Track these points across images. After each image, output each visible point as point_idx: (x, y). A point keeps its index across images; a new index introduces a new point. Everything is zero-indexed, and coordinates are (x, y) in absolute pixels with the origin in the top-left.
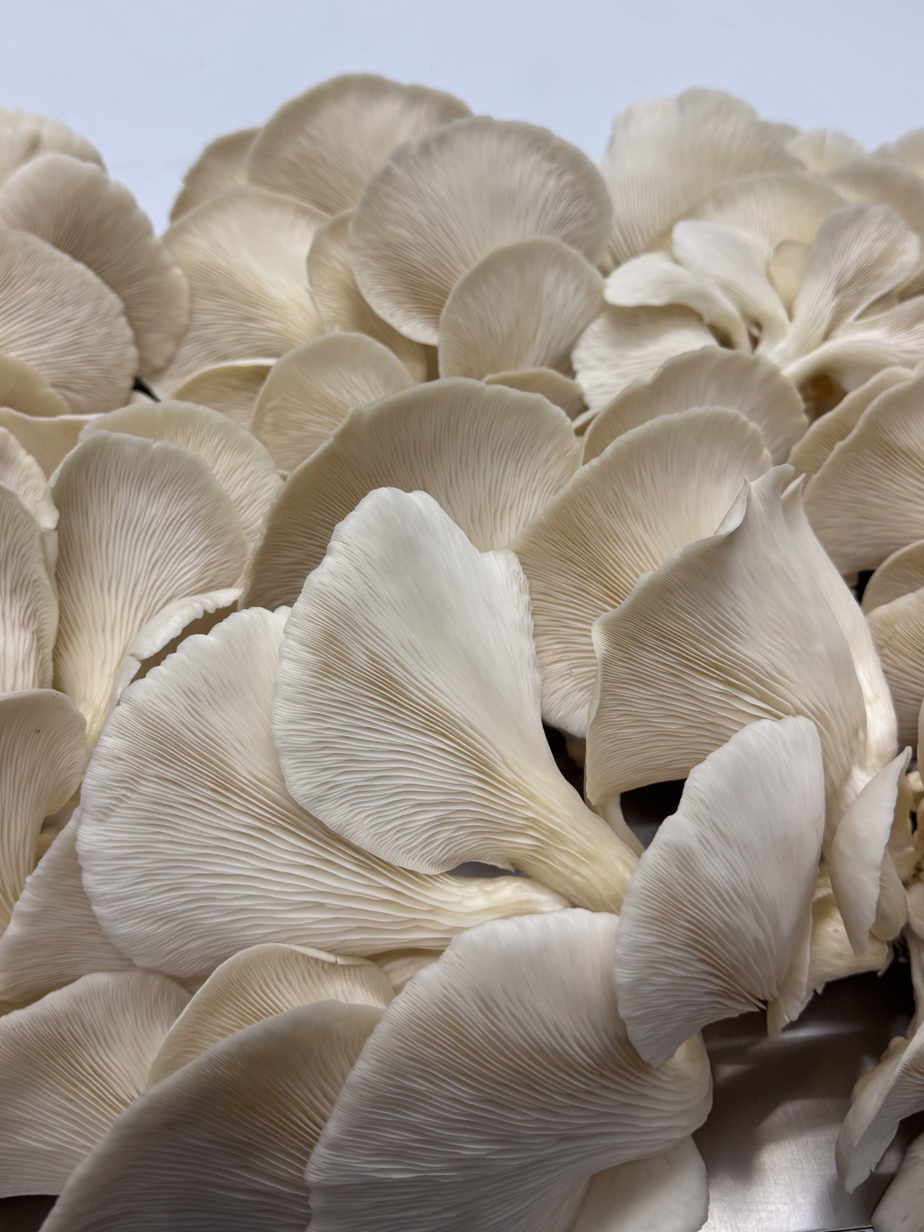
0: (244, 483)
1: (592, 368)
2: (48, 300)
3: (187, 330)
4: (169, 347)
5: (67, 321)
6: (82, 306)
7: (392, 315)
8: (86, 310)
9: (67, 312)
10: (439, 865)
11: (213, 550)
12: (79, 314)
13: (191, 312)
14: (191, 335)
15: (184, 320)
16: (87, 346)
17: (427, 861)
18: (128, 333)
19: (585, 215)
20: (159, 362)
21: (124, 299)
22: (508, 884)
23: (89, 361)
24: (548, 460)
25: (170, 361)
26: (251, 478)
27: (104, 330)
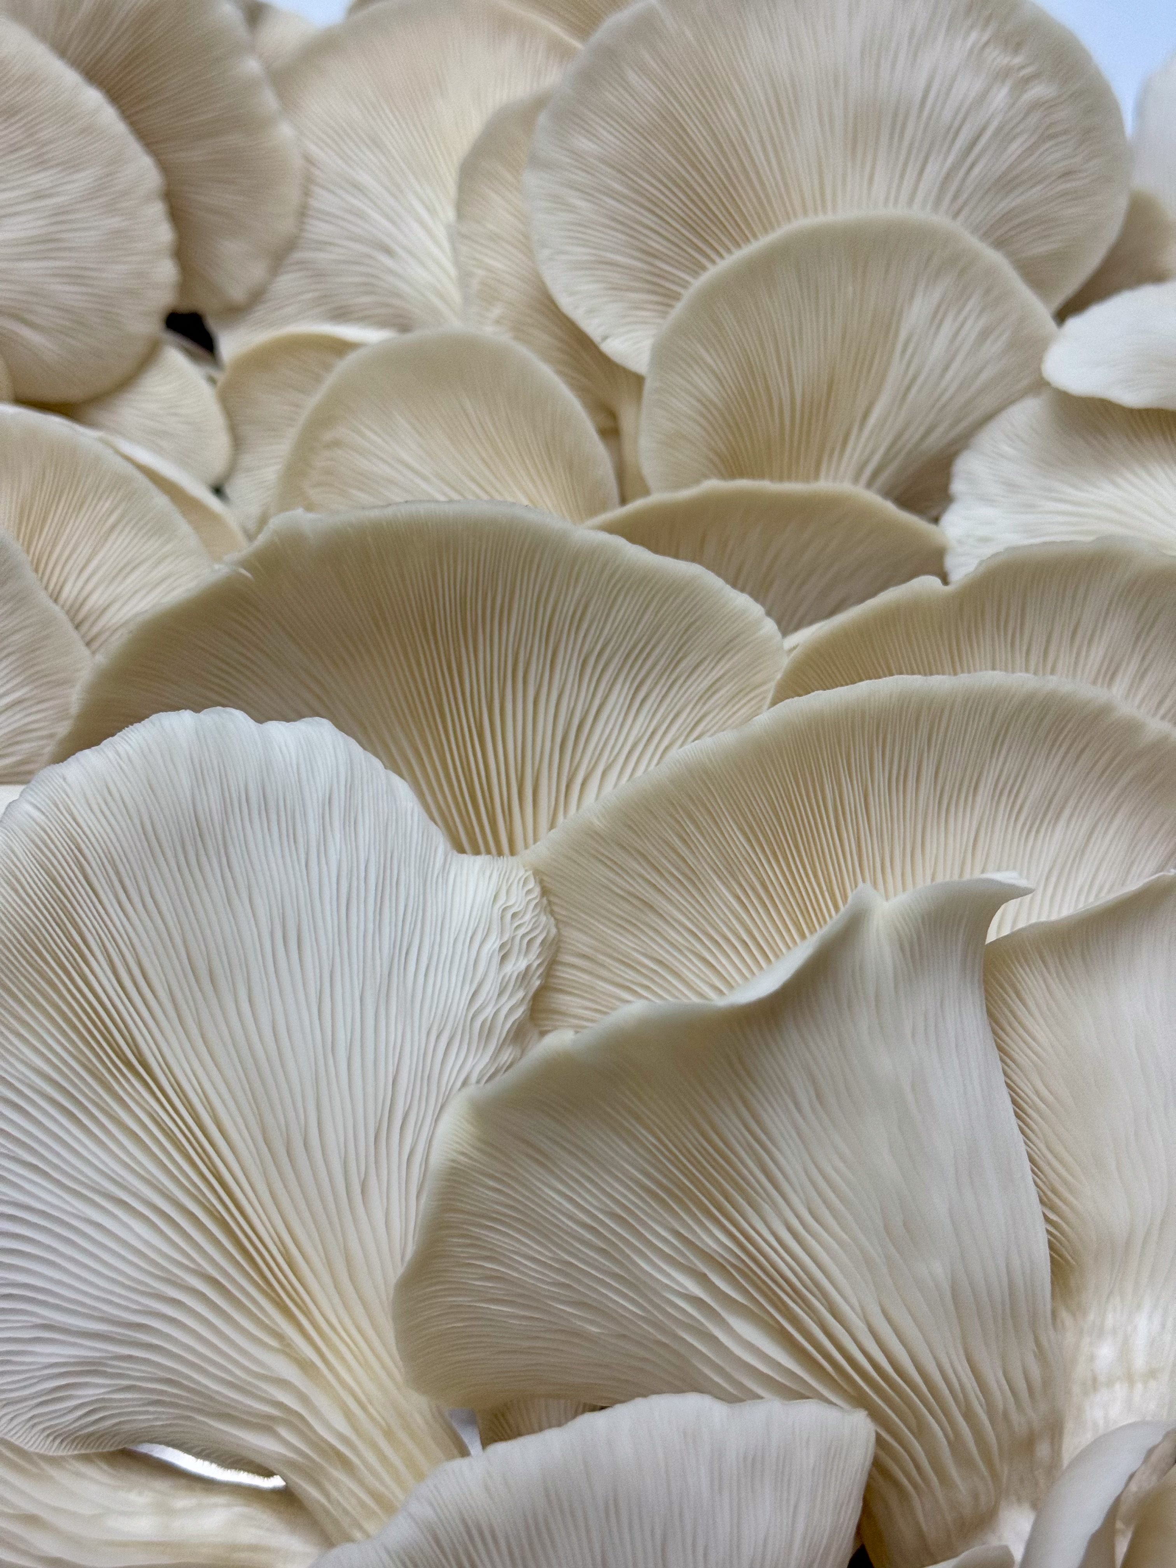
0: (148, 593)
1: (986, 500)
2: (11, 152)
3: (291, 245)
4: (257, 271)
5: (39, 196)
6: (77, 171)
7: (590, 311)
8: (84, 179)
9: (42, 179)
10: (73, 1441)
11: (34, 709)
12: (68, 187)
13: (303, 213)
14: (298, 255)
15: (286, 226)
16: (70, 249)
17: (44, 1430)
18: (165, 234)
19: (1067, 174)
20: (237, 293)
21: (165, 167)
22: (228, 1506)
23: (74, 277)
24: (711, 690)
25: (257, 297)
26: (164, 586)
27: (115, 222)
